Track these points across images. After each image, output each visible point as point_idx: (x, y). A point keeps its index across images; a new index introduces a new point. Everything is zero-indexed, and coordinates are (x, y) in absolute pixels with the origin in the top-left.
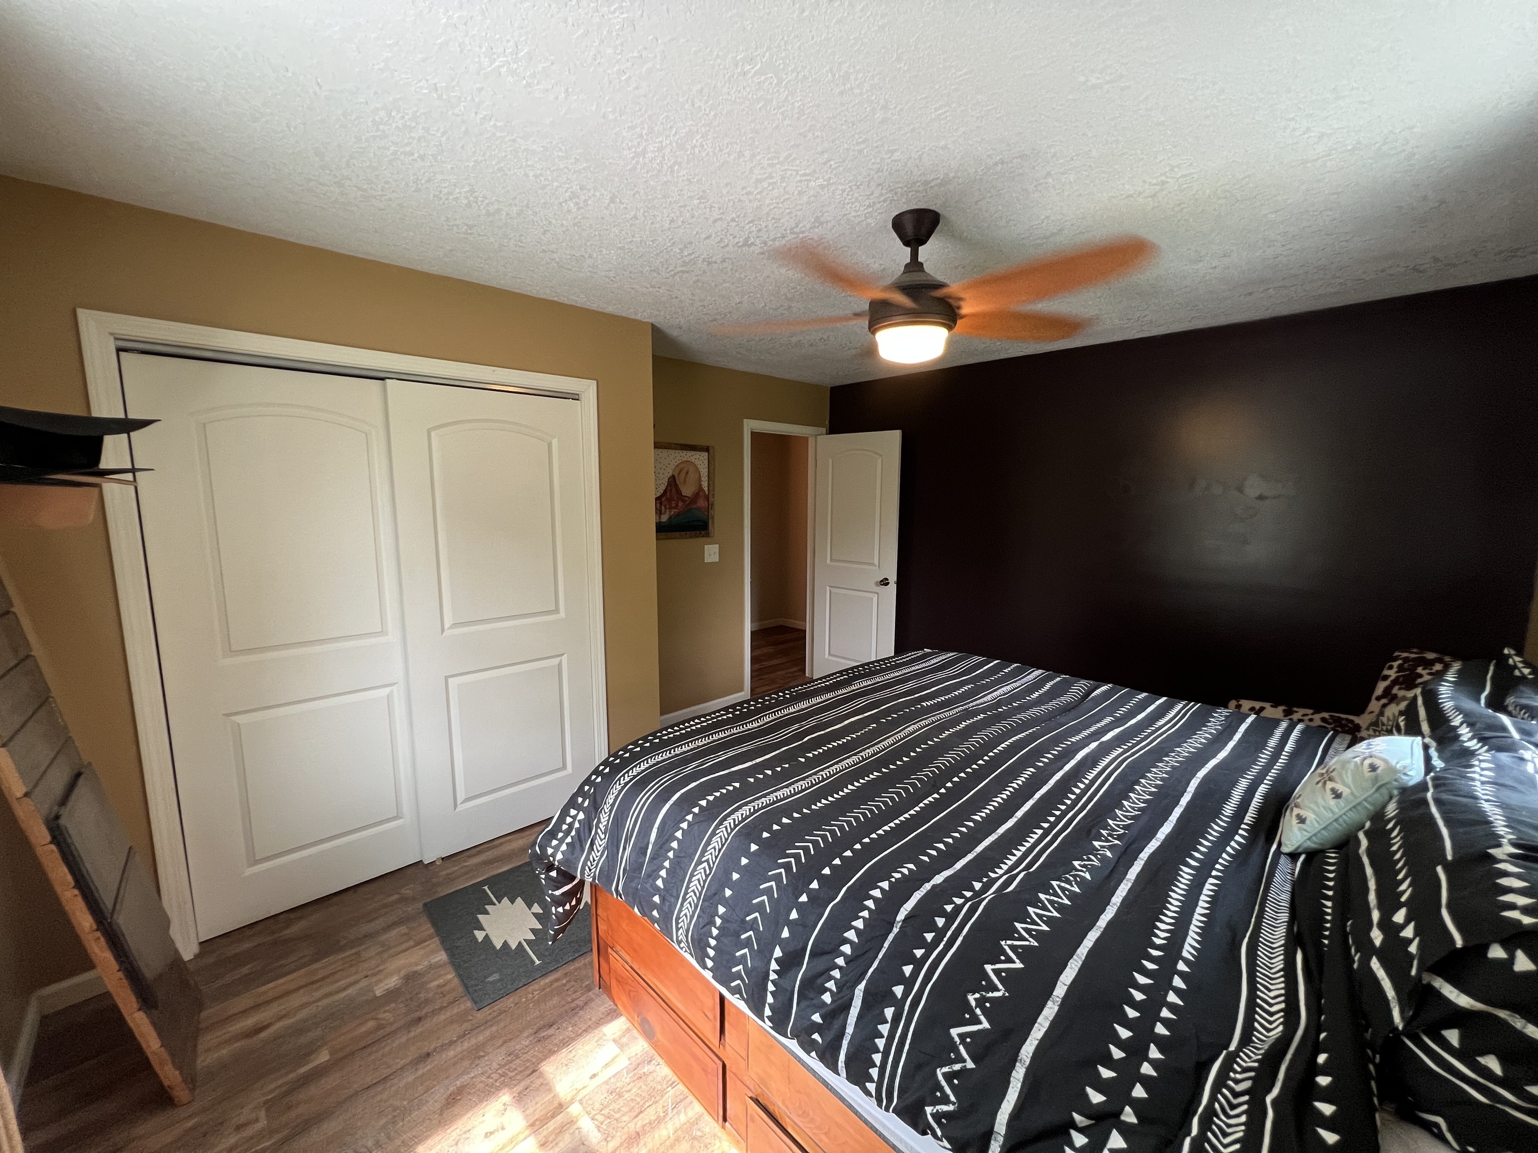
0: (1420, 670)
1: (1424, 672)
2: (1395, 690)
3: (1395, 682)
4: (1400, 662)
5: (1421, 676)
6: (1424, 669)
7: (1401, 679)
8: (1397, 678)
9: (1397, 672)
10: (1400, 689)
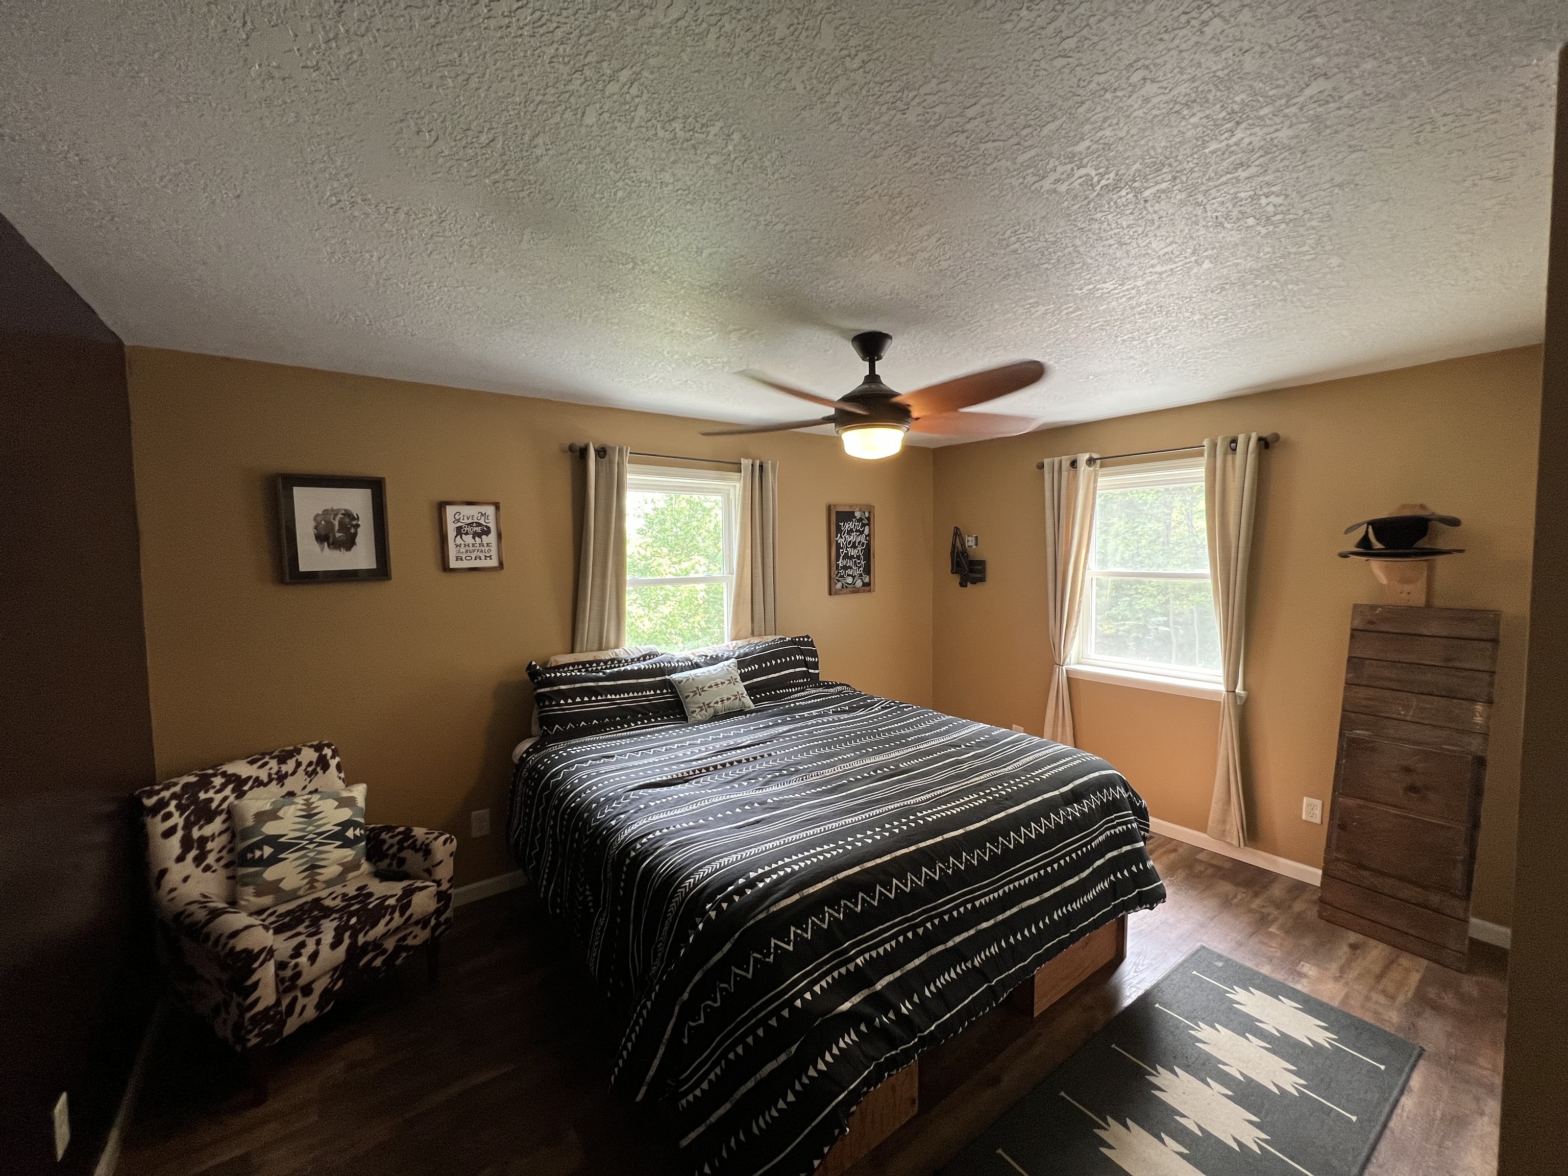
0: (202, 796)
1: (211, 794)
2: (196, 833)
3: (188, 826)
4: (174, 803)
5: (211, 800)
6: (206, 792)
7: (192, 818)
8: (187, 820)
9: (181, 815)
10: (200, 829)
